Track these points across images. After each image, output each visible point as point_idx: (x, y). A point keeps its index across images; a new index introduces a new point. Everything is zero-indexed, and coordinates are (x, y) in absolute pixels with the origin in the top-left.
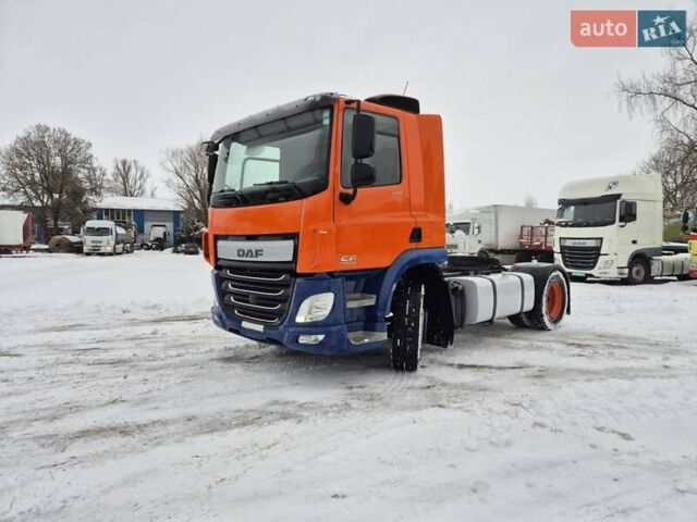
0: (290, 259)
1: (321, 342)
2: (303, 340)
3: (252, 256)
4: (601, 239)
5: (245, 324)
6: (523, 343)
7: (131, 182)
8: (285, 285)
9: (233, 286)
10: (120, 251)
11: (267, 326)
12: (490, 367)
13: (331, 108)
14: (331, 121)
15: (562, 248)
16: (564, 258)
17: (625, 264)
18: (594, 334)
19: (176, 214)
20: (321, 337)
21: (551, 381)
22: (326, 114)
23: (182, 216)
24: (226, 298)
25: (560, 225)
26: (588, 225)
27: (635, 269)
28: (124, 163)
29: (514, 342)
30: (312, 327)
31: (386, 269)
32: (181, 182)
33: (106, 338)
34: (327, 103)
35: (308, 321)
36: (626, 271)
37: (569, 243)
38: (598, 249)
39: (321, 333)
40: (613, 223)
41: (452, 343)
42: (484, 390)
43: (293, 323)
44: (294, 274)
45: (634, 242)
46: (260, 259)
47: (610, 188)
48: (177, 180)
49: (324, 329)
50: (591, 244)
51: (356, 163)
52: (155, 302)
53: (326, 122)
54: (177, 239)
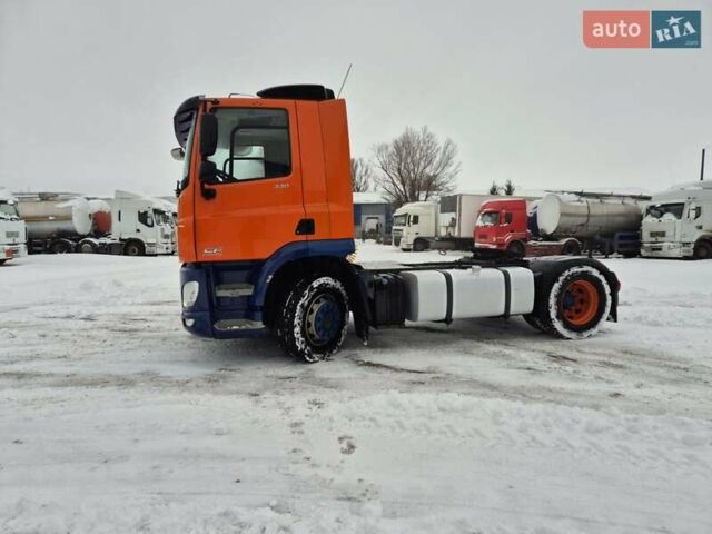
1: (194, 326)
13: (197, 109)
31: (265, 260)
39: (192, 318)
49: (193, 315)
54: (389, 230)
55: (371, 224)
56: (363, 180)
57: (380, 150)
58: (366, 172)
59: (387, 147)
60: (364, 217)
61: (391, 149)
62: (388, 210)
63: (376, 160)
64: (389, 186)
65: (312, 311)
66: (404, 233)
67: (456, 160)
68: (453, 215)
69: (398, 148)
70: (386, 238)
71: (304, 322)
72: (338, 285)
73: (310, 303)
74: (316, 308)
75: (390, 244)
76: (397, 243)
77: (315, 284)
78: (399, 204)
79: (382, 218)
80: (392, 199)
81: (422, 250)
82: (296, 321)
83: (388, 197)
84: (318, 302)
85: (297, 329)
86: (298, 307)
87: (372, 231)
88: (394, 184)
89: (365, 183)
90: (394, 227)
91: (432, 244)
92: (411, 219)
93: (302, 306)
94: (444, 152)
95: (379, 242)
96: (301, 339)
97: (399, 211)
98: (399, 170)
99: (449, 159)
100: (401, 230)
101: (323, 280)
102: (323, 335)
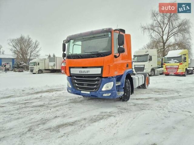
0: (100, 73)
1: (110, 96)
2: (105, 95)
3: (85, 73)
4: (145, 65)
5: (82, 92)
6: (145, 92)
8: (98, 80)
9: (76, 81)
11: (90, 92)
12: (144, 99)
13: (111, 32)
14: (111, 36)
15: (135, 67)
16: (135, 70)
17: (150, 71)
18: (157, 89)
19: (13, 59)
20: (110, 94)
21: (161, 101)
22: (110, 34)
23: (15, 60)
24: (74, 85)
25: (134, 62)
26: (141, 62)
27: (152, 72)
29: (142, 92)
30: (107, 92)
31: (122, 75)
32: (15, 49)
33: (26, 99)
34: (110, 31)
35: (106, 90)
36: (150, 73)
37: (136, 66)
38: (144, 67)
39: (110, 93)
40: (147, 61)
41: (133, 93)
42: (148, 104)
43: (101, 91)
44: (101, 77)
45: (152, 66)
46: (88, 73)
47: (146, 52)
48: (14, 49)
49: (110, 92)
50: (142, 66)
51: (120, 47)
52: (32, 87)
53: (110, 36)
57: (13, 40)
66: (35, 68)
67: (39, 46)
68: (54, 63)
76: (32, 71)
79: (11, 63)
81: (41, 73)
90: (30, 66)
91: (44, 71)
92: (37, 64)
94: (35, 44)
97: (32, 61)
99: (37, 46)
100: (33, 67)
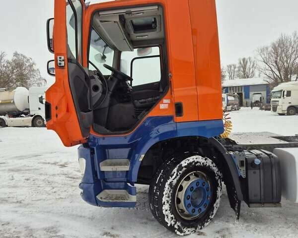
7: (247, 70)
10: (230, 109)
28: (244, 60)
54: (269, 101)
55: (257, 98)
56: (251, 71)
57: (262, 50)
58: (253, 65)
59: (267, 48)
60: (251, 94)
61: (270, 49)
62: (268, 88)
63: (260, 58)
64: (269, 73)
65: (181, 189)
66: (280, 103)
69: (275, 48)
70: (266, 106)
71: (173, 200)
72: (209, 162)
73: (179, 181)
74: (186, 185)
75: (270, 110)
76: (275, 109)
77: (184, 163)
78: (276, 83)
79: (264, 94)
80: (271, 81)
82: (164, 199)
83: (268, 80)
84: (188, 179)
85: (166, 207)
86: (167, 186)
87: (257, 102)
88: (272, 71)
89: (253, 72)
90: (272, 99)
92: (285, 93)
93: (171, 184)
95: (261, 109)
96: (170, 216)
97: (276, 89)
98: (276, 62)
100: (278, 101)
101: (191, 159)
102: (194, 211)
